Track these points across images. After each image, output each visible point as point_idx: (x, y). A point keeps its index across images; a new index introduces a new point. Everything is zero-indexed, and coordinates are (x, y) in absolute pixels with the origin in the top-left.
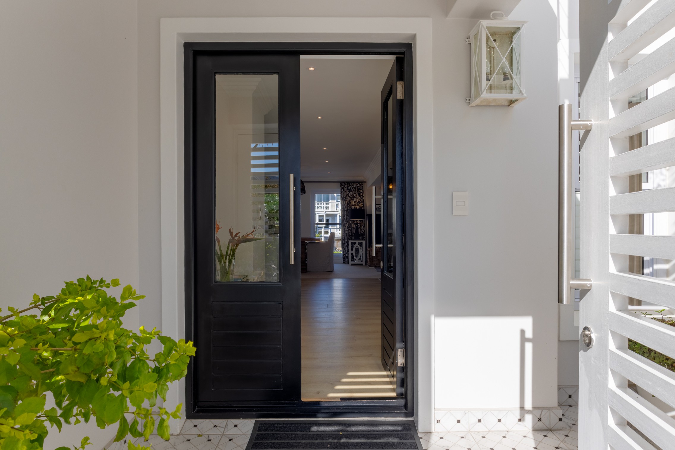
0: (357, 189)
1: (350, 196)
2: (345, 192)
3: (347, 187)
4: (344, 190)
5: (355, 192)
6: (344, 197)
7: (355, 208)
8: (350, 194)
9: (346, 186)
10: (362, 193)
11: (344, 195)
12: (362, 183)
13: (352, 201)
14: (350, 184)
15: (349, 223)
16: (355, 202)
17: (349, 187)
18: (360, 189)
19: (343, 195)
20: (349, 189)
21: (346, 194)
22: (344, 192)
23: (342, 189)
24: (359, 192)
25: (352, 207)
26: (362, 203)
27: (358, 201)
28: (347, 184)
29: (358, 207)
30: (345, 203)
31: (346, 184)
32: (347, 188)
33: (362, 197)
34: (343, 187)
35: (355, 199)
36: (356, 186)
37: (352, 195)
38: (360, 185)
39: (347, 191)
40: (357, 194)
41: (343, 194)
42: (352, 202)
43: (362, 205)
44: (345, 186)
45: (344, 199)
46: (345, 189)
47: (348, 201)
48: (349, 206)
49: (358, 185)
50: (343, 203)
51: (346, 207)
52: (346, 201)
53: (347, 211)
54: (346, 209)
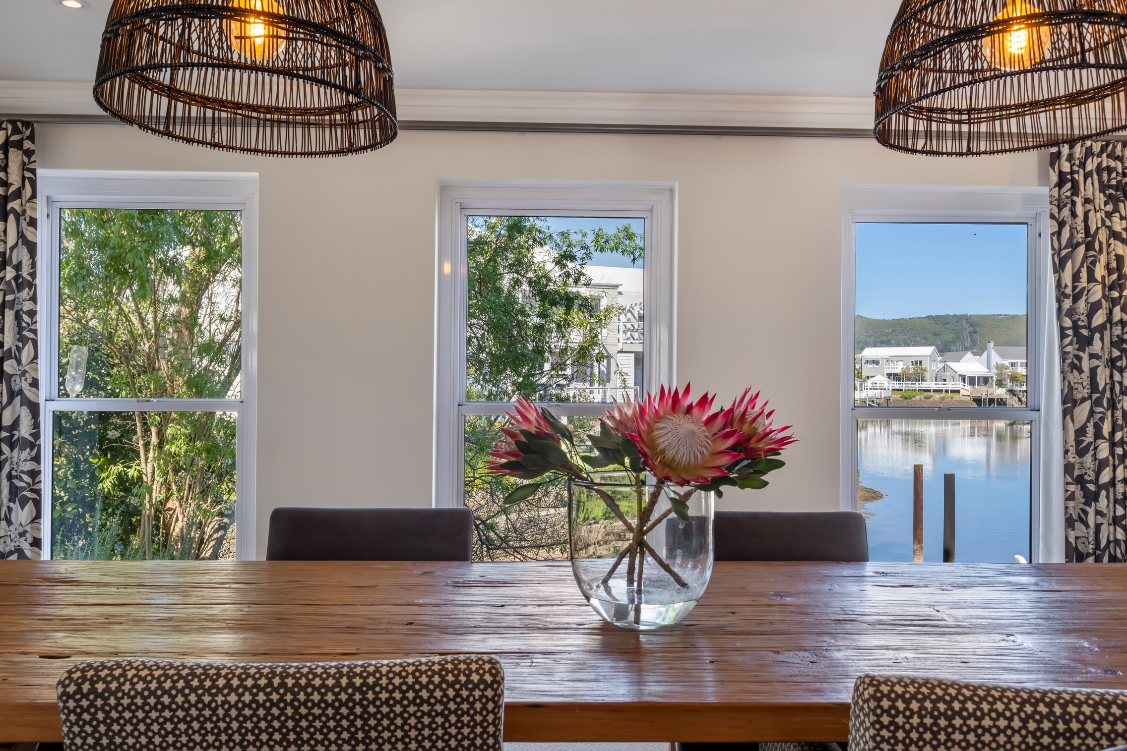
2: (1087, 201)
3: (1099, 169)
4: (1075, 190)
6: (1080, 237)
9: (1091, 165)
11: (1080, 226)
14: (1115, 147)
17: (1109, 170)
19: (1069, 220)
20: (1110, 187)
21: (1095, 220)
22: (1079, 201)
23: (1060, 184)
28: (1097, 147)
30: (1084, 275)
31: (1089, 153)
32: (1101, 181)
34: (1072, 172)
39: (1100, 198)
41: (1074, 215)
44: (1083, 165)
45: (1082, 249)
46: (1090, 188)
47: (1107, 266)
48: (1114, 302)
50: (1076, 277)
51: (1094, 308)
52: (1094, 263)
53: (1101, 328)
54: (1099, 318)
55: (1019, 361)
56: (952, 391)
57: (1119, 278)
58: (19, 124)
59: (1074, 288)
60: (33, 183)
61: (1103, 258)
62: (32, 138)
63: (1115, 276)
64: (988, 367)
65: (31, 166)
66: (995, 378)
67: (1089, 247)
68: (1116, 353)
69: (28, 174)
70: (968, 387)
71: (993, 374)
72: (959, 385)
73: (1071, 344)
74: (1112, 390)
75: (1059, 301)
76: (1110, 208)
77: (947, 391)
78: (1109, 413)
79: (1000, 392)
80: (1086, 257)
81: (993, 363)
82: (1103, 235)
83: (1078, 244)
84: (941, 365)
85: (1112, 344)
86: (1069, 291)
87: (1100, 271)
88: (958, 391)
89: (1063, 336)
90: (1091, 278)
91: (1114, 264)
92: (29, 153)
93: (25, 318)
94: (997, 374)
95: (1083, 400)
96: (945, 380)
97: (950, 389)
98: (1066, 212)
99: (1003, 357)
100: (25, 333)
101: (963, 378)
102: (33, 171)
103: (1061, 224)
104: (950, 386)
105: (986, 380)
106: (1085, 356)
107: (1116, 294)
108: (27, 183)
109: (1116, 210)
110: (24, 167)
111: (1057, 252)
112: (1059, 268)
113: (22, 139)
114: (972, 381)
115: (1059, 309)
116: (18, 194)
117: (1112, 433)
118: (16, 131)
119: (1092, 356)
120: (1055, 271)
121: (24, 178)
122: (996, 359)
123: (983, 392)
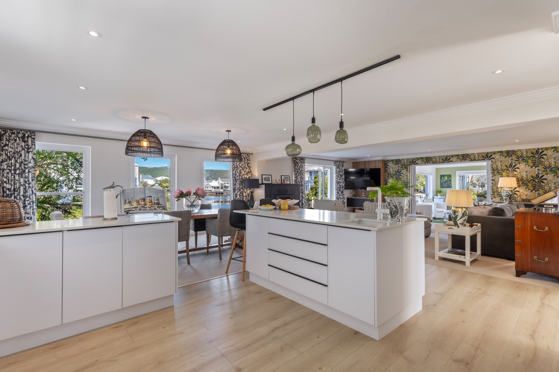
0: (246, 160)
1: (241, 166)
5: (245, 162)
6: (236, 166)
7: (245, 177)
8: (241, 164)
10: (249, 163)
12: (250, 155)
13: (242, 171)
15: (241, 191)
16: (245, 172)
18: (249, 160)
19: (234, 164)
24: (248, 163)
25: (243, 176)
26: (250, 173)
27: (247, 171)
29: (248, 177)
30: (236, 172)
33: (250, 168)
35: (244, 169)
36: (245, 157)
37: (243, 165)
38: (248, 156)
40: (246, 164)
41: (235, 163)
42: (243, 173)
43: (250, 175)
45: (236, 168)
47: (239, 171)
49: (247, 156)
50: (235, 172)
51: (238, 176)
52: (237, 170)
53: (238, 179)
54: (238, 178)
55: (226, 182)
56: (210, 190)
57: (241, 172)
58: (31, 132)
59: (235, 174)
60: (35, 145)
61: (239, 169)
62: (34, 135)
63: (240, 172)
64: (219, 184)
65: (34, 142)
66: (220, 187)
67: (237, 168)
68: (240, 183)
69: (33, 143)
70: (214, 189)
71: (220, 186)
72: (212, 189)
73: (234, 182)
74: (240, 188)
75: (233, 175)
76: (239, 163)
77: (208, 190)
78: (239, 192)
79: (222, 190)
80: (237, 169)
81: (220, 183)
82: (239, 166)
83: (236, 167)
84: (207, 183)
85: (240, 182)
86: (234, 174)
87: (238, 171)
88: (211, 190)
89: (233, 181)
90: (237, 172)
91: (240, 171)
92: (34, 139)
93: (33, 175)
94: (221, 186)
95: (237, 190)
96: (208, 188)
97: (209, 190)
98: (234, 163)
99: (222, 181)
100: (33, 178)
101: (213, 187)
102: (35, 143)
103: (233, 165)
104: (209, 189)
105: (218, 187)
106: (237, 183)
107: (240, 175)
108: (33, 145)
109: (240, 163)
110: (32, 141)
111: (233, 168)
112: (233, 171)
113: (31, 135)
114: (215, 188)
115: (233, 177)
116: (31, 148)
117: (240, 194)
118: (30, 134)
119: (238, 183)
120: (232, 171)
121: (32, 144)
122: (221, 182)
123: (217, 190)
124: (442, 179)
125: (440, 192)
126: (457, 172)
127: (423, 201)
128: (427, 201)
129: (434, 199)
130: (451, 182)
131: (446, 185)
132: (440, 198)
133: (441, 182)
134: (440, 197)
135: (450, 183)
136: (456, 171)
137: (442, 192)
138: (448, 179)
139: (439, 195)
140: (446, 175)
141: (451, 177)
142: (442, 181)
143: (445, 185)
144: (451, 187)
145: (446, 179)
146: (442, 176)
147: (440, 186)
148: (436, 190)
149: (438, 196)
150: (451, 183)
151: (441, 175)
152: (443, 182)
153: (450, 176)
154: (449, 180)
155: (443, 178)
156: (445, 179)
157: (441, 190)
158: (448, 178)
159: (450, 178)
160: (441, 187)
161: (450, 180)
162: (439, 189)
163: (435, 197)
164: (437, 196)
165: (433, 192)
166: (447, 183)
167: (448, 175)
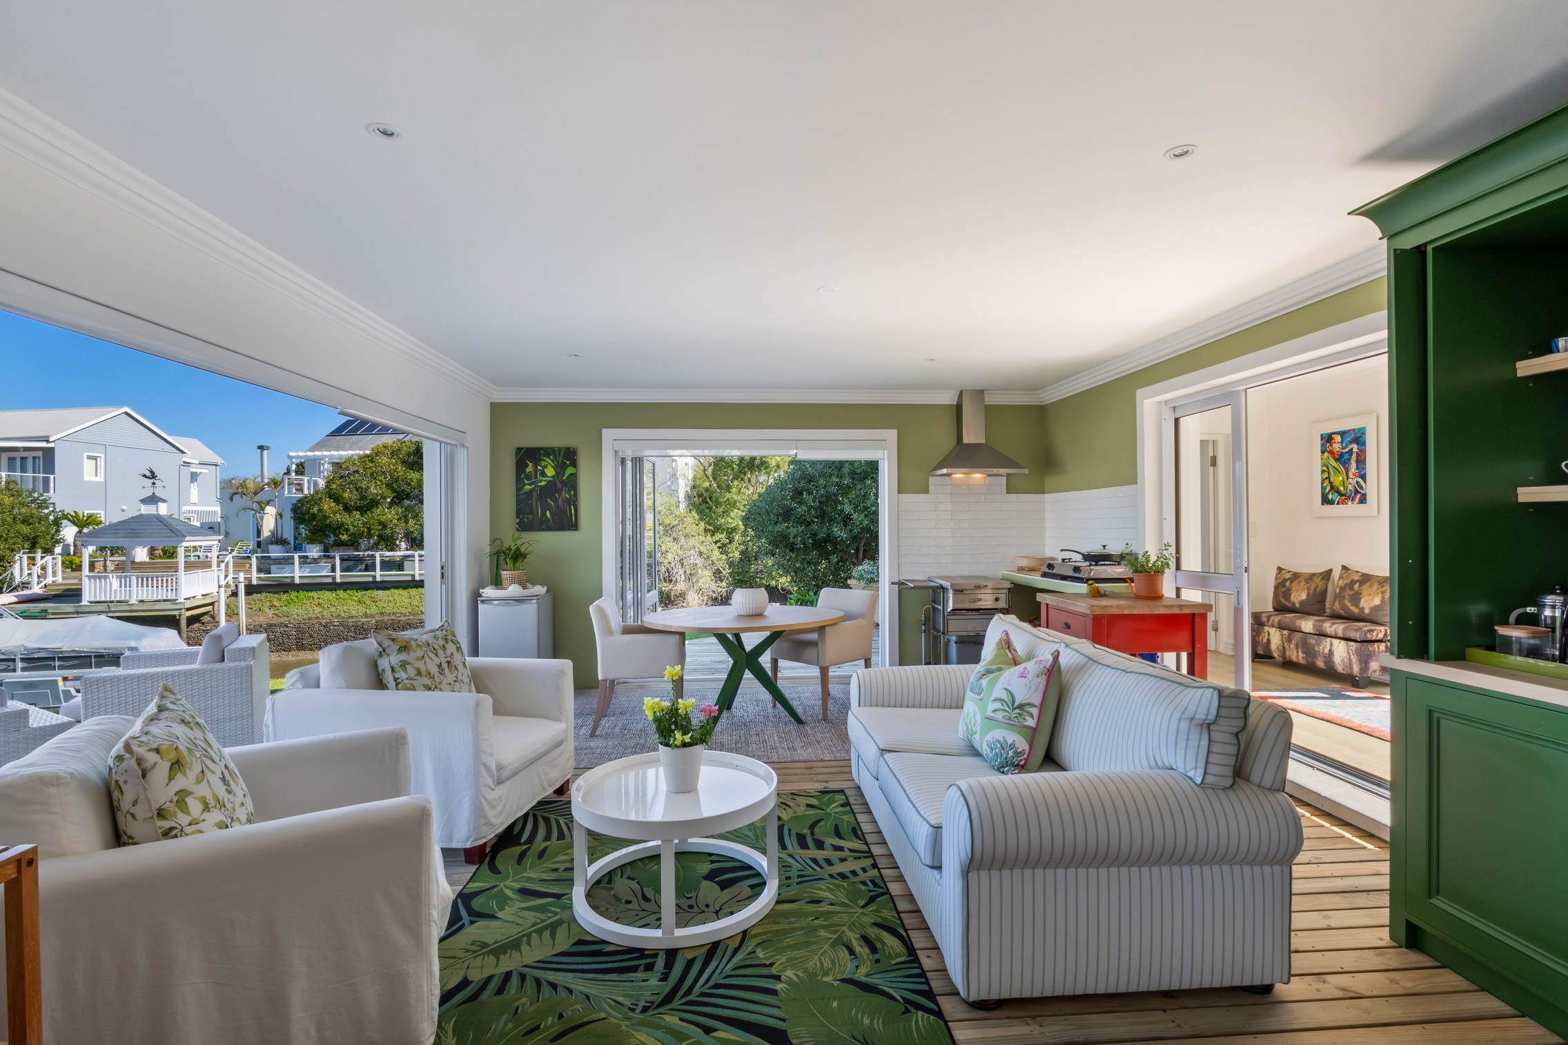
124: (528, 477)
125: (517, 556)
126: (608, 434)
127: (363, 673)
128: (404, 664)
129: (481, 607)
130: (576, 495)
131: (548, 514)
132: (519, 600)
133: (519, 490)
134: (513, 590)
135: (568, 501)
136: (603, 430)
137: (523, 556)
138: (558, 474)
139: (513, 581)
140: (548, 451)
141: (574, 464)
142: (528, 488)
143: (544, 514)
144: (573, 526)
145: (550, 472)
146: (527, 456)
147: (518, 517)
148: (493, 541)
149: (505, 583)
150: (574, 501)
151: (519, 450)
152: (531, 492)
153: (568, 456)
154: (564, 483)
155: (530, 469)
156: (543, 474)
157: (518, 543)
158: (560, 468)
159: (570, 470)
160: (524, 527)
161: (572, 484)
162: (511, 537)
163: (489, 592)
164: (497, 583)
165: (474, 557)
166: (556, 502)
167: (560, 449)
